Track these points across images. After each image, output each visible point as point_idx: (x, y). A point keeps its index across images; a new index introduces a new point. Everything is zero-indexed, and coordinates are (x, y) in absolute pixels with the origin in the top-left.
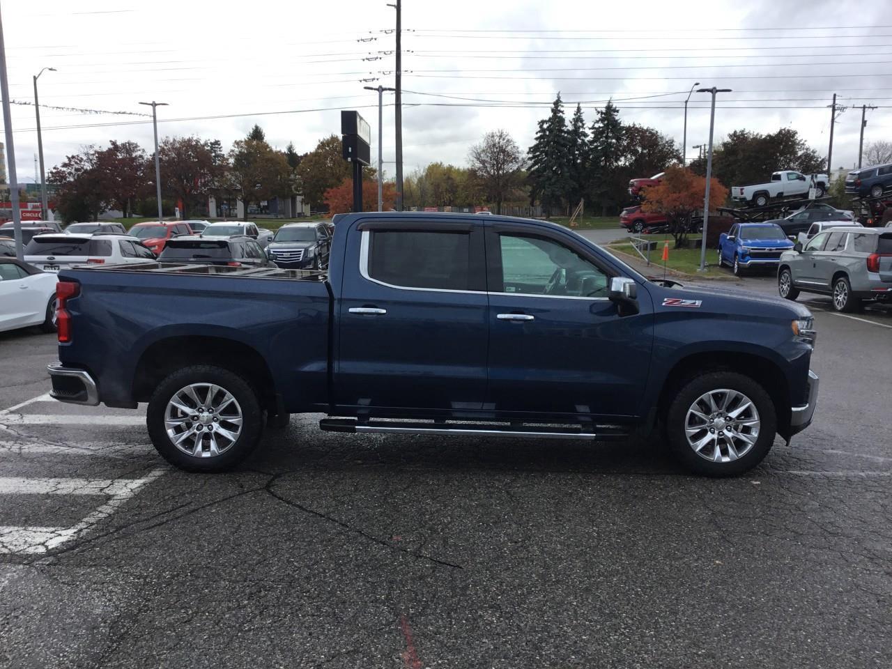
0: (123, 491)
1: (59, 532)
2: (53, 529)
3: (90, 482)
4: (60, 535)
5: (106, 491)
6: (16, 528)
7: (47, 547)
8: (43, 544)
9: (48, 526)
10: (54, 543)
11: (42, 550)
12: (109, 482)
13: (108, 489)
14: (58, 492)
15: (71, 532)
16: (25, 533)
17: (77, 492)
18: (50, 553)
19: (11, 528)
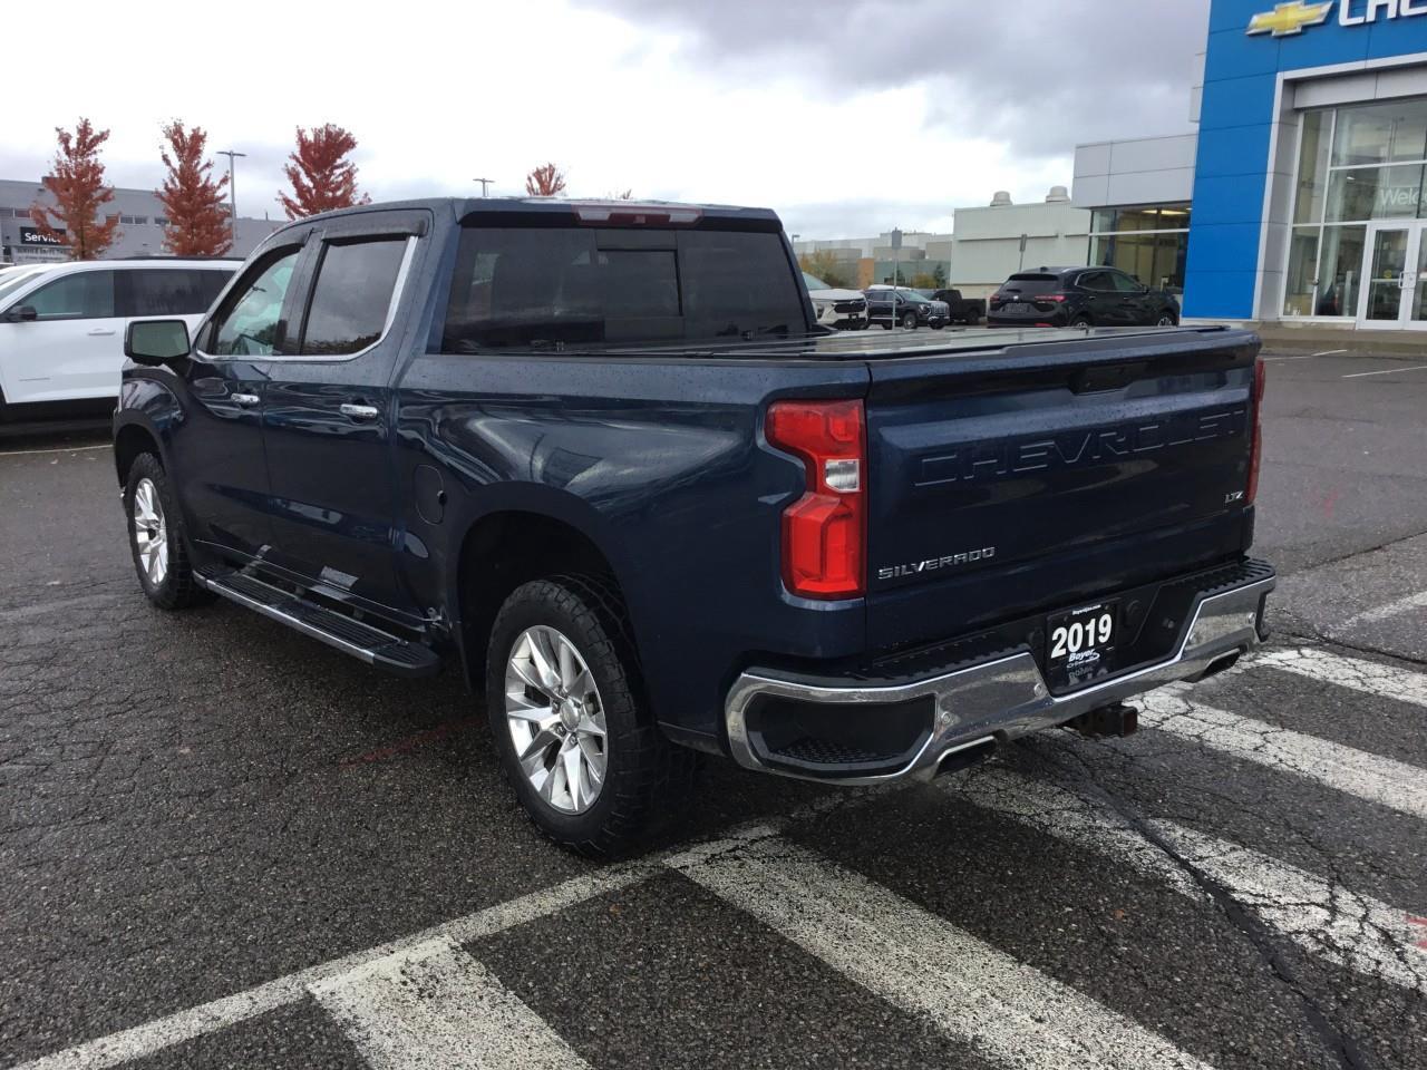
0: (1156, 700)
1: (1279, 664)
2: (1287, 669)
3: (1198, 737)
4: (1281, 661)
5: (1183, 707)
6: (1338, 682)
7: (1299, 653)
8: (1303, 656)
9: (1295, 674)
10: (1289, 655)
11: (1307, 652)
12: (1167, 726)
13: (1178, 711)
14: (1264, 727)
15: (1263, 661)
16: (1327, 674)
17: (1232, 717)
18: (1297, 647)
19: (1346, 683)
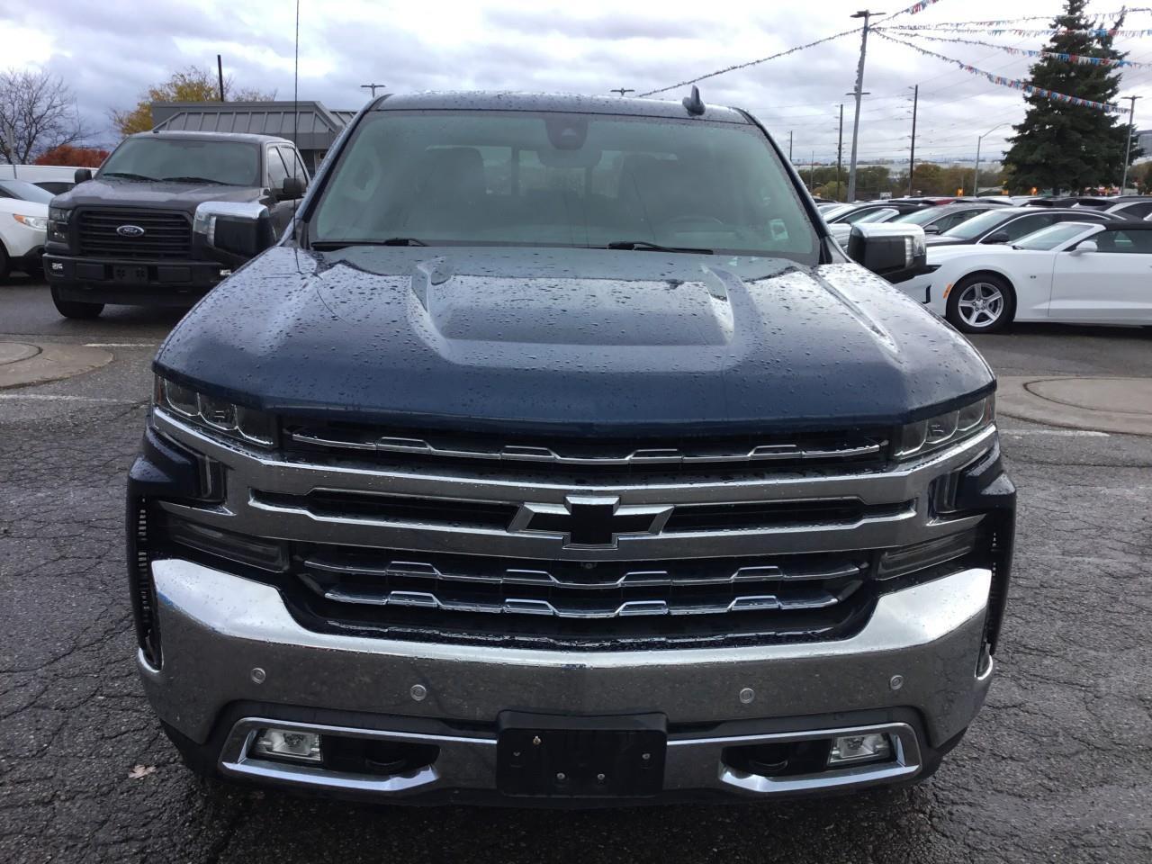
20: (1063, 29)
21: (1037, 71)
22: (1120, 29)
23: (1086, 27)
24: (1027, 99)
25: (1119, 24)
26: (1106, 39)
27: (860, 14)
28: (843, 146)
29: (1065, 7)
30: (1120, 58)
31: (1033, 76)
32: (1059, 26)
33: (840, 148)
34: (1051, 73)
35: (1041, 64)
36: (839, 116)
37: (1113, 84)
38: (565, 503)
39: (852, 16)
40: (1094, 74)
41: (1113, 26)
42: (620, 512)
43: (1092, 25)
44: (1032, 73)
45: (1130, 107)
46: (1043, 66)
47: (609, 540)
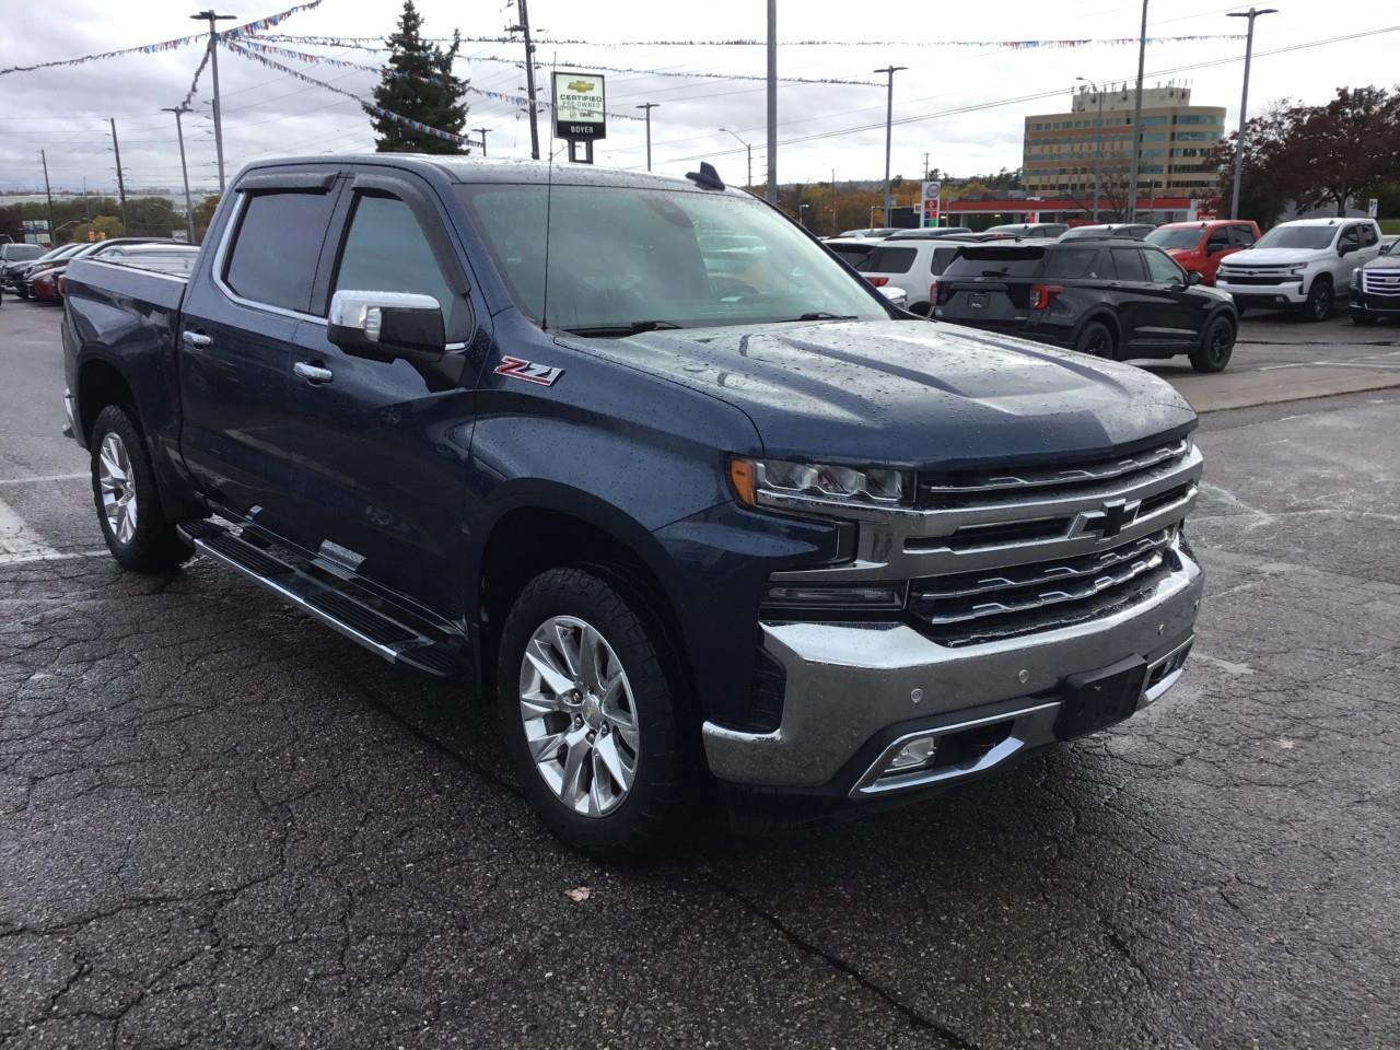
20: (401, 50)
21: (379, 93)
22: (456, 53)
23: (425, 48)
24: (375, 126)
25: (455, 48)
26: (445, 63)
27: (204, 16)
28: (123, 172)
29: (399, 24)
30: (463, 84)
31: (378, 100)
32: (397, 45)
33: (120, 175)
34: (397, 98)
35: (383, 87)
36: (111, 133)
37: (460, 113)
38: (1102, 508)
39: (193, 17)
40: (442, 102)
41: (449, 50)
42: (1127, 508)
43: (430, 47)
44: (376, 97)
45: (481, 141)
46: (385, 89)
47: (1118, 531)
